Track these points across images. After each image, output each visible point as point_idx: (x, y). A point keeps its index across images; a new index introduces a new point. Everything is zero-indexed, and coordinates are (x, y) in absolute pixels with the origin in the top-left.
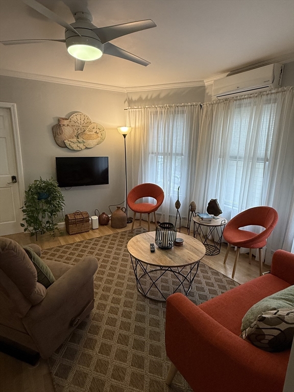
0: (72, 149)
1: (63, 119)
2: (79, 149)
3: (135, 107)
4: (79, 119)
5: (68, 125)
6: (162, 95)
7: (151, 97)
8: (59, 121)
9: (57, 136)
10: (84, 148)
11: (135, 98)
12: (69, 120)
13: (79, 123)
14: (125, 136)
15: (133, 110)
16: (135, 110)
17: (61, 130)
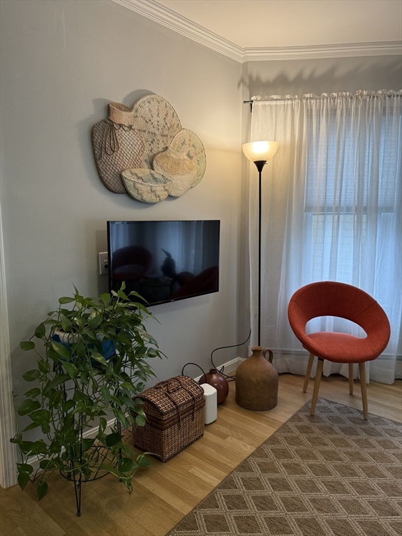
0: (139, 198)
1: (121, 107)
2: (154, 199)
3: (275, 97)
4: (154, 112)
5: (130, 127)
6: (341, 72)
7: (312, 74)
8: (108, 110)
9: (104, 157)
10: (164, 195)
11: (268, 75)
12: (133, 113)
13: (155, 123)
14: (260, 164)
15: (267, 103)
16: (274, 103)
17: (115, 139)
